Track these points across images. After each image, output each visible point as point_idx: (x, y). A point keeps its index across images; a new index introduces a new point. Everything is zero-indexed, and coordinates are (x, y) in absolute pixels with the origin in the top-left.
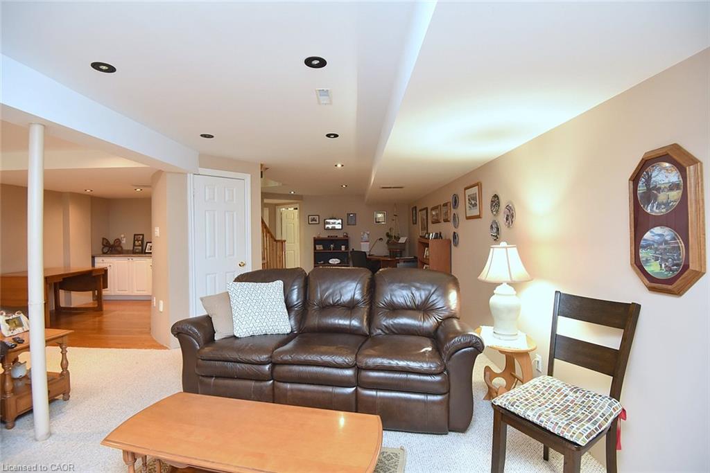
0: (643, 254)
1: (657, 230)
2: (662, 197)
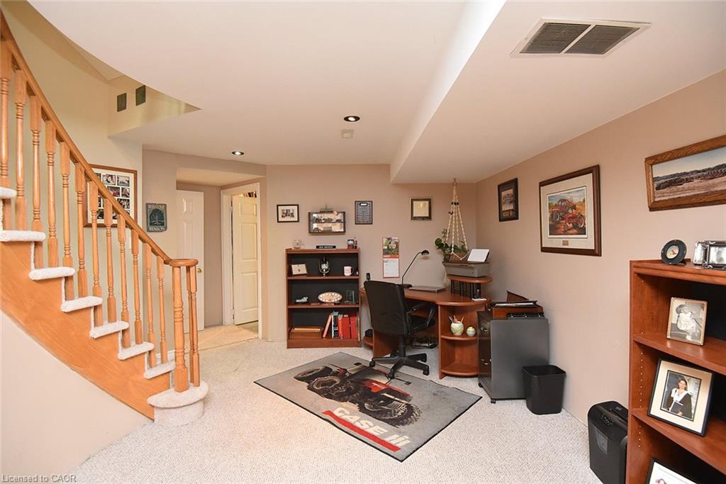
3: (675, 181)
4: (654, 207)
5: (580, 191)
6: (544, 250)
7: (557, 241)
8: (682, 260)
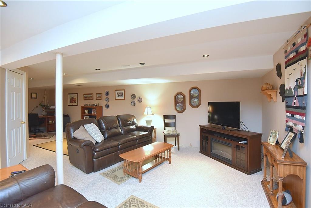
0: (177, 108)
1: (179, 104)
2: (180, 99)
3: (87, 97)
4: (84, 100)
5: (75, 96)
6: (69, 105)
7: (71, 104)
8: (86, 106)
